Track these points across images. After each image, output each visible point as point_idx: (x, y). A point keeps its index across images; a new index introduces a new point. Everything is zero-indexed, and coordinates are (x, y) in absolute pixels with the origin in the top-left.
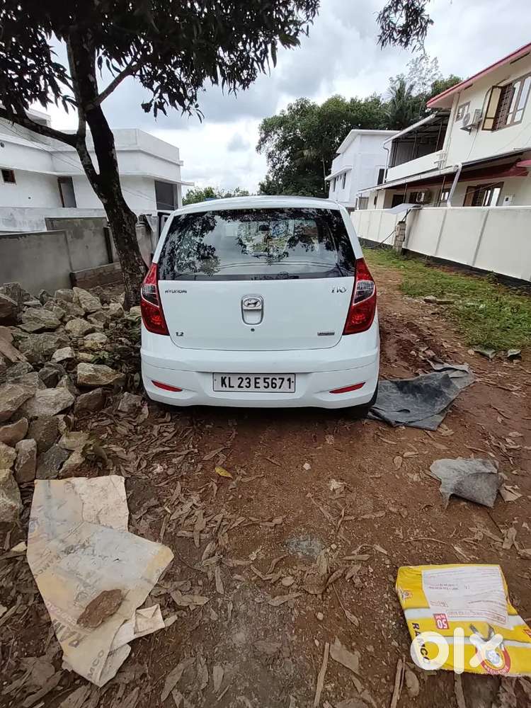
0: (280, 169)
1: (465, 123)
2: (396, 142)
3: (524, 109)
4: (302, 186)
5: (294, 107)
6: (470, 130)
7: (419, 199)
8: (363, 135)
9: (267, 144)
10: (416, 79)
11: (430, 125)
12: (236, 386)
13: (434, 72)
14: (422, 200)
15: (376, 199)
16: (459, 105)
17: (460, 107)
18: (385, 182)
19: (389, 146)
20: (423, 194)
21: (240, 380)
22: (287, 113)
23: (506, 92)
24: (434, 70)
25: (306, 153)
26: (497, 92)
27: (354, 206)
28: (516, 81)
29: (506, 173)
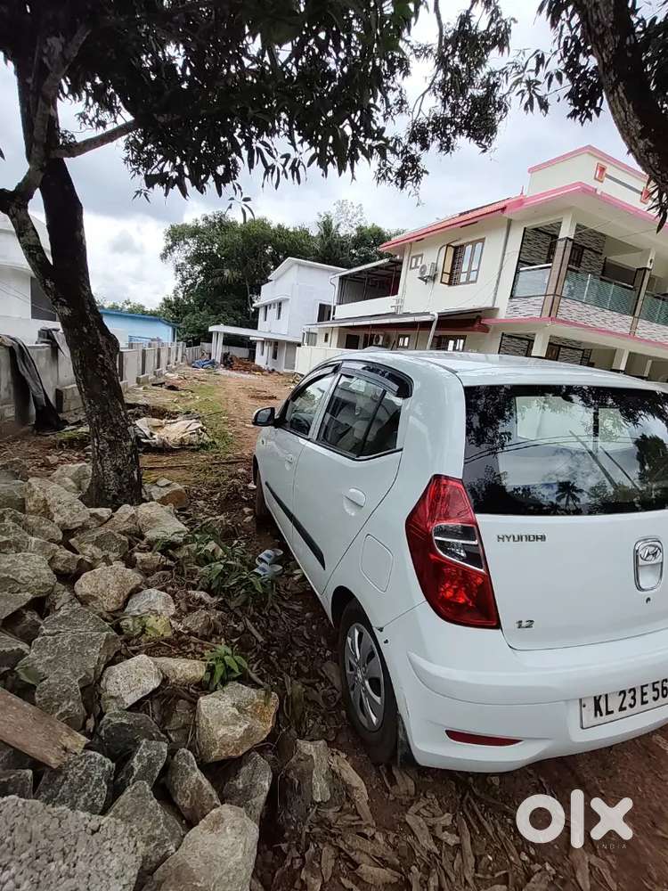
0: (192, 286)
1: (422, 273)
2: (343, 279)
3: (478, 270)
4: (222, 309)
5: (211, 219)
6: (426, 281)
7: (377, 342)
8: (300, 265)
9: (176, 254)
10: (343, 220)
11: (381, 269)
12: (616, 710)
13: (359, 217)
14: (380, 343)
15: (327, 335)
16: (412, 255)
17: (413, 257)
18: (333, 319)
19: (337, 282)
20: (381, 338)
21: (623, 695)
22: (201, 223)
23: (458, 252)
24: (359, 215)
25: (227, 273)
26: (451, 251)
27: (300, 341)
28: (468, 243)
29: (470, 328)
